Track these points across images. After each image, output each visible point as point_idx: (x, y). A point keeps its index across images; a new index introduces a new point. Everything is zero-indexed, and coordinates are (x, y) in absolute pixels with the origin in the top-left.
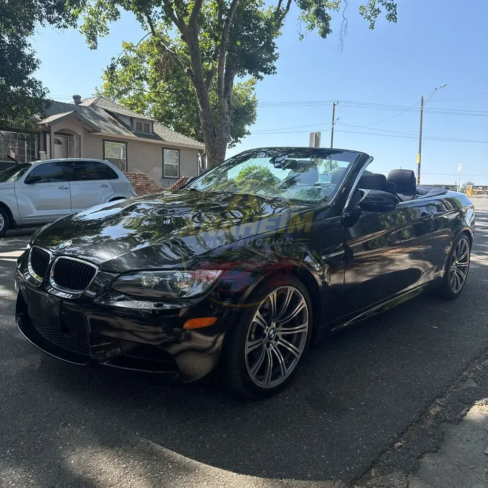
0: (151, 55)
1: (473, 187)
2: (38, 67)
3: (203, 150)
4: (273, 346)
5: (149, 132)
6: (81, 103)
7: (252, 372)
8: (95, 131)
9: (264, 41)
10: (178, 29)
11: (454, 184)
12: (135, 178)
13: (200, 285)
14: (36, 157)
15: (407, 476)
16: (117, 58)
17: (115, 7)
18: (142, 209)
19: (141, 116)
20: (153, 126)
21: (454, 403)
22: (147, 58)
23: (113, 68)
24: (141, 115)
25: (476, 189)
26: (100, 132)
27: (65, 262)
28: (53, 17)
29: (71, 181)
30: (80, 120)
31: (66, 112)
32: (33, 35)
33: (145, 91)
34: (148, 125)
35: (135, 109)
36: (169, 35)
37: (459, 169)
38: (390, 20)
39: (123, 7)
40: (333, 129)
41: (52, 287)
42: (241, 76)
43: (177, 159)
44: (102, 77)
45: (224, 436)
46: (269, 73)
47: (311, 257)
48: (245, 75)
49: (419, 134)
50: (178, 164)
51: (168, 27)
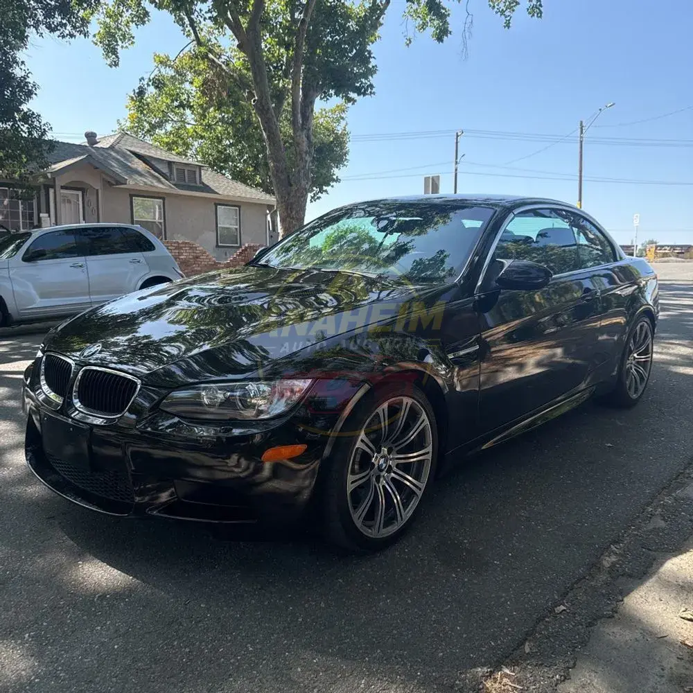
0: (195, 72)
1: (657, 247)
2: (36, 94)
3: (273, 206)
4: (385, 479)
5: (196, 183)
6: (97, 143)
7: (358, 517)
8: (118, 183)
9: (356, 49)
10: (232, 34)
11: (630, 244)
12: (178, 248)
13: (281, 401)
14: (36, 223)
15: (573, 650)
16: (146, 77)
17: (142, 5)
18: (195, 296)
19: (183, 160)
20: (200, 173)
21: (635, 550)
22: (190, 76)
23: (141, 92)
24: (184, 157)
25: (660, 250)
26: (126, 184)
27: (93, 374)
28: (53, 22)
29: (87, 255)
30: (97, 168)
31: (76, 157)
32: (26, 48)
33: (189, 124)
34: (194, 171)
35: (174, 150)
36: (220, 43)
37: (636, 223)
38: (533, 15)
39: (154, 5)
40: (456, 170)
41: (76, 409)
42: (325, 99)
43: (237, 219)
44: (127, 107)
45: (323, 605)
46: (364, 94)
47: (432, 356)
48: (331, 97)
49: (578, 174)
50: (238, 227)
51: (219, 32)
